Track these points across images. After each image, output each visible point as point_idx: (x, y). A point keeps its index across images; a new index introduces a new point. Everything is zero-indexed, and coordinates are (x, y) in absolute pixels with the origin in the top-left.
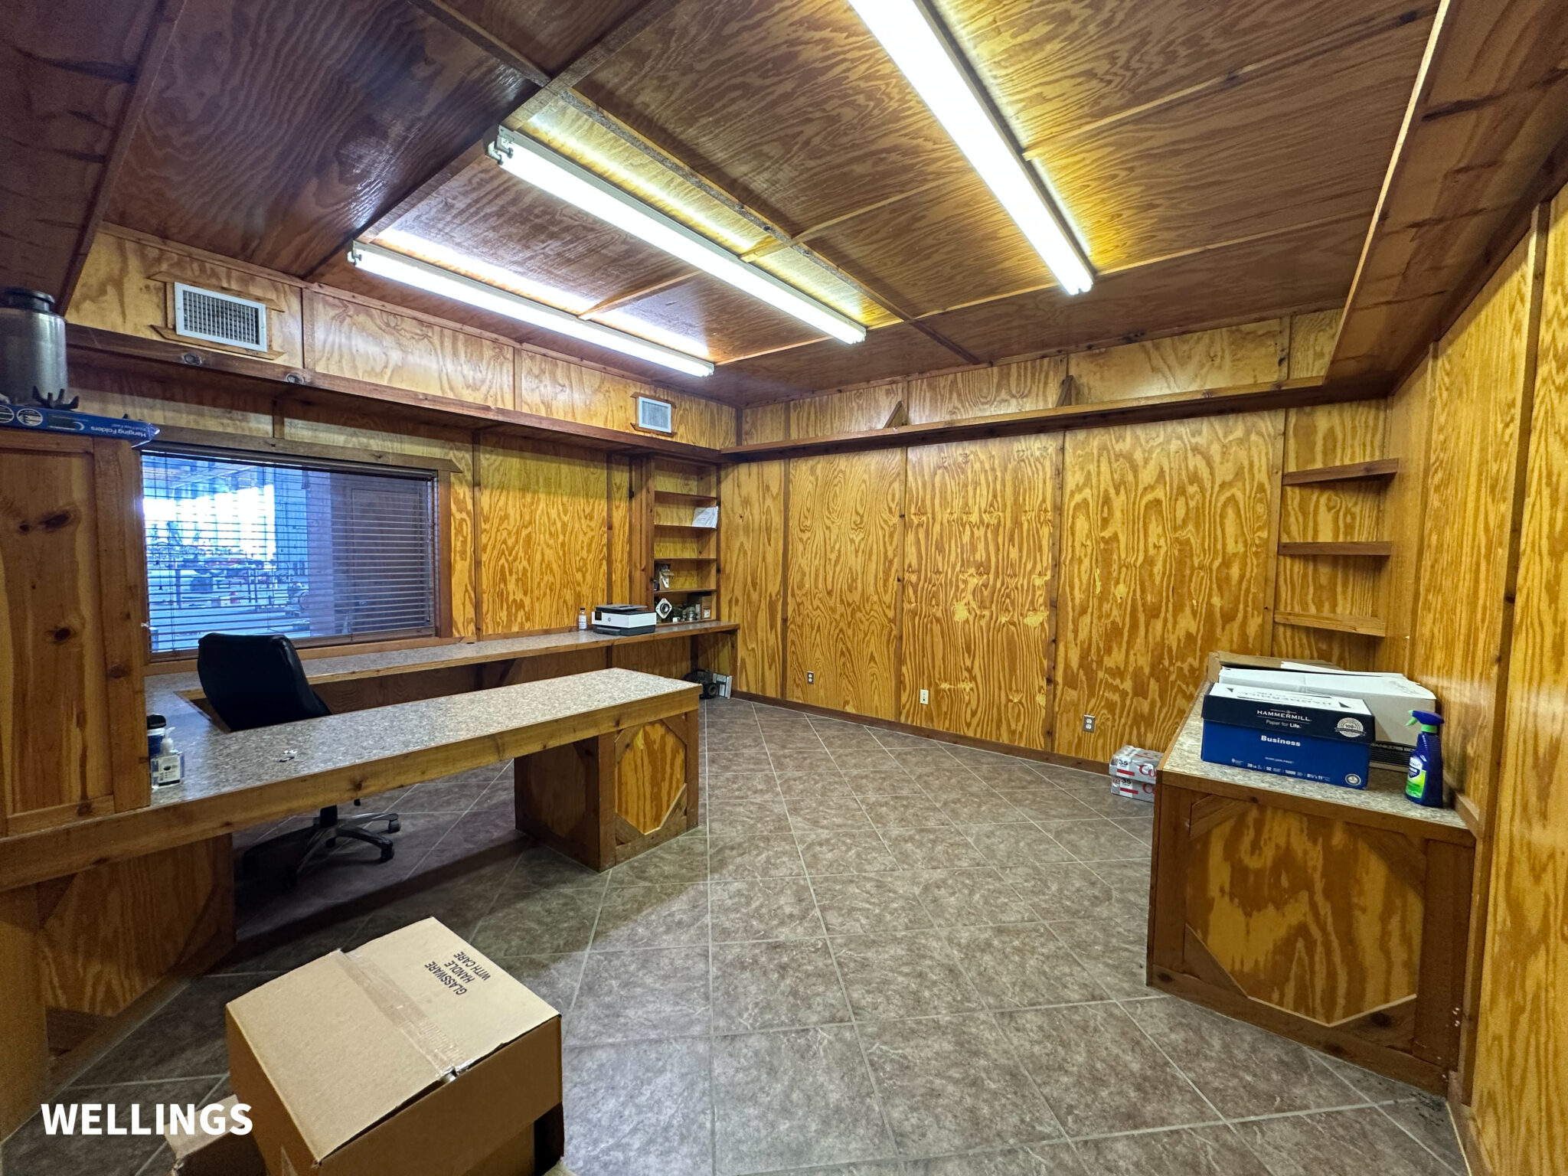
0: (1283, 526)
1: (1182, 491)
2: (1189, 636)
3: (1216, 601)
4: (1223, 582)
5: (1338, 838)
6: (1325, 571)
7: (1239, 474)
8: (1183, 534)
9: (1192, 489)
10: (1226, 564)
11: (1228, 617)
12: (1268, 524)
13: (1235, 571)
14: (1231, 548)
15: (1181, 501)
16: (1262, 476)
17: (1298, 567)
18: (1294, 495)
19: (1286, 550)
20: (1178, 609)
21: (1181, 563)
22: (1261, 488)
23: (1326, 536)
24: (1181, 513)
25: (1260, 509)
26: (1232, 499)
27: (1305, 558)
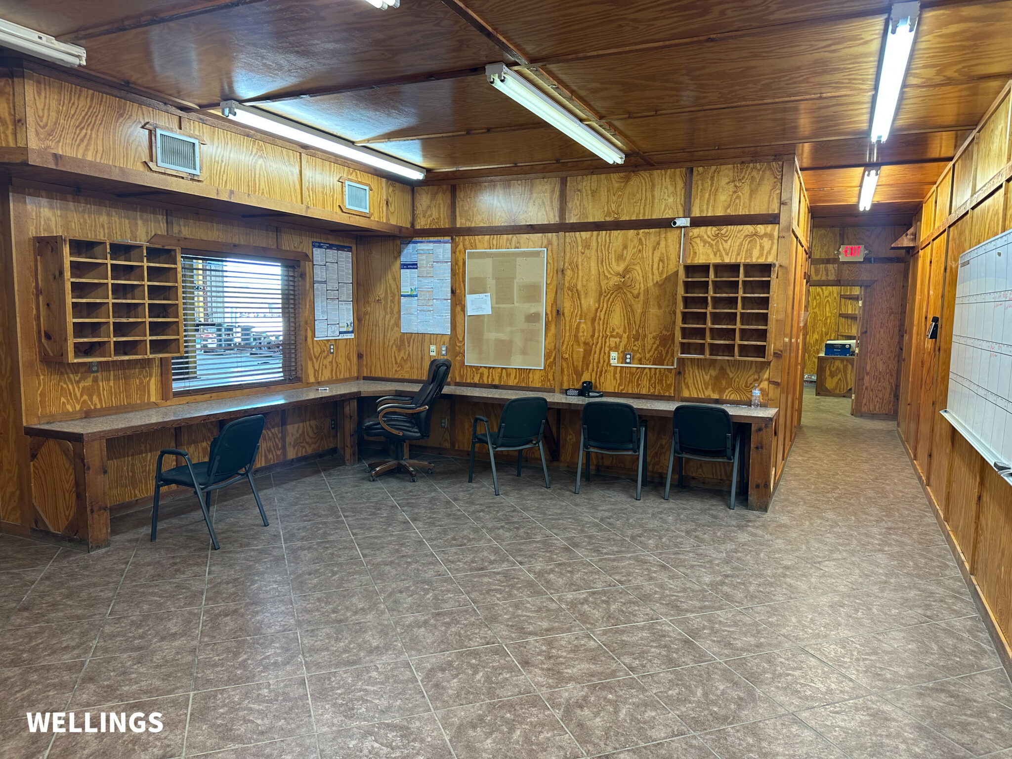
0: (840, 309)
1: (815, 298)
2: (817, 340)
3: (824, 329)
4: (825, 324)
5: (845, 363)
6: (849, 321)
7: (830, 294)
8: (815, 310)
9: (818, 298)
10: (826, 319)
11: (827, 334)
12: (836, 308)
13: (828, 321)
14: (827, 315)
15: (815, 301)
16: (835, 295)
17: (844, 320)
18: (843, 300)
19: (841, 315)
20: (813, 332)
21: (814, 319)
22: (835, 298)
23: (850, 312)
24: (815, 304)
25: (835, 304)
26: (828, 301)
27: (845, 317)
